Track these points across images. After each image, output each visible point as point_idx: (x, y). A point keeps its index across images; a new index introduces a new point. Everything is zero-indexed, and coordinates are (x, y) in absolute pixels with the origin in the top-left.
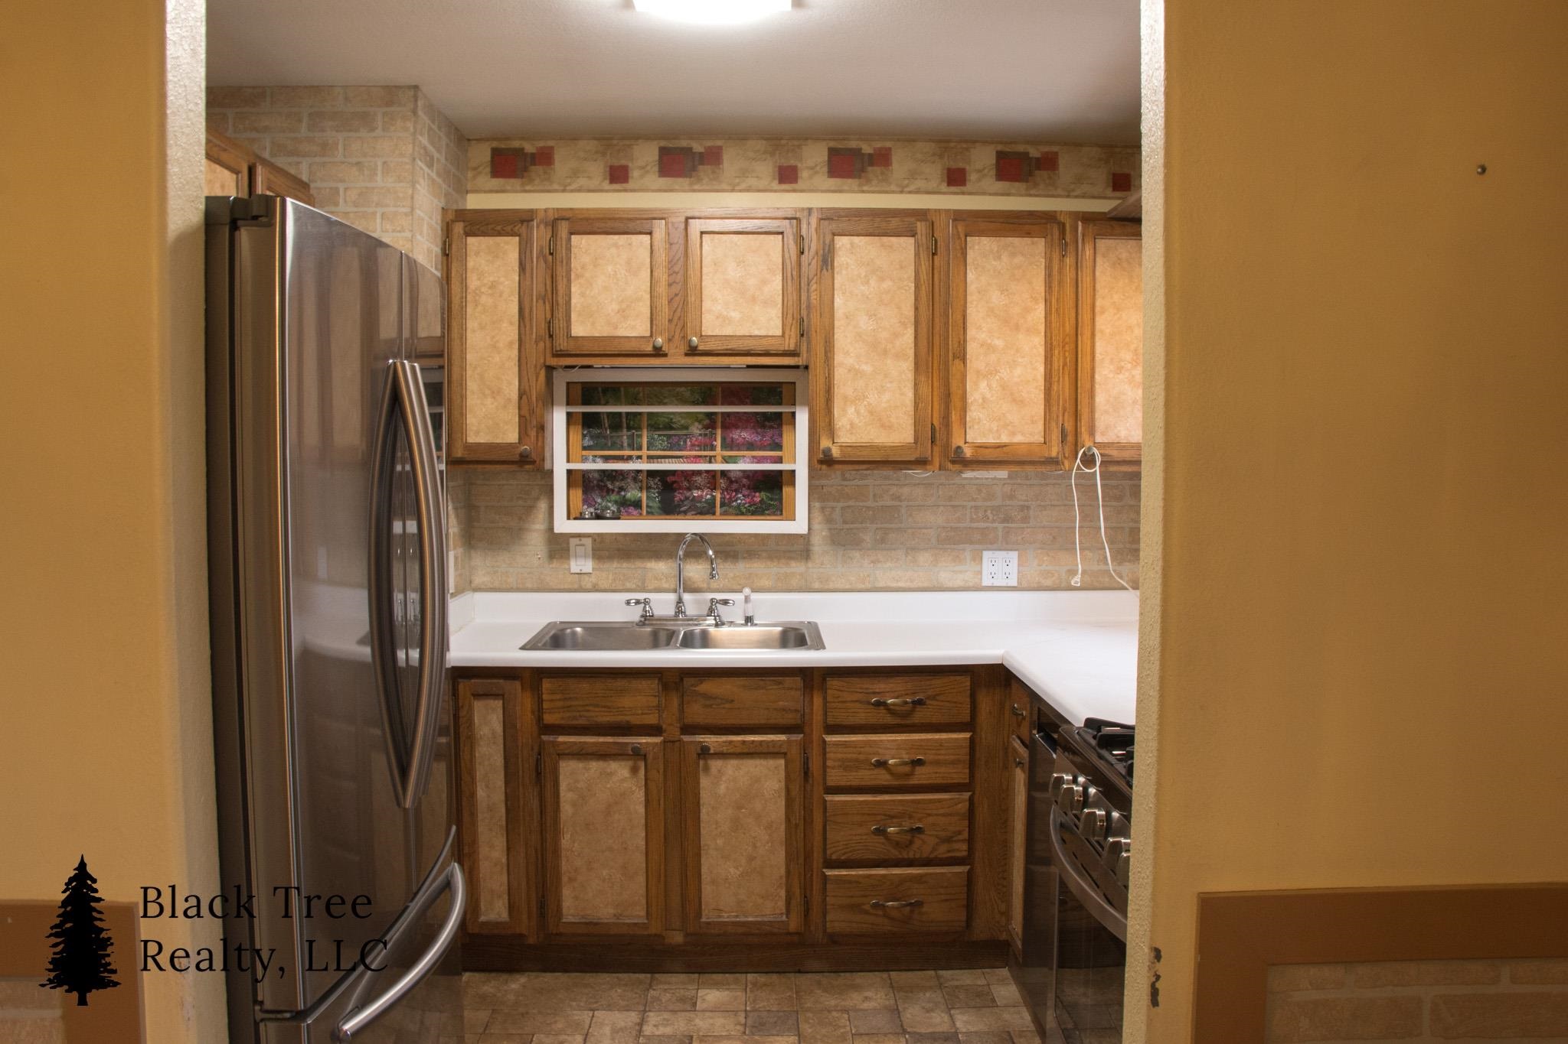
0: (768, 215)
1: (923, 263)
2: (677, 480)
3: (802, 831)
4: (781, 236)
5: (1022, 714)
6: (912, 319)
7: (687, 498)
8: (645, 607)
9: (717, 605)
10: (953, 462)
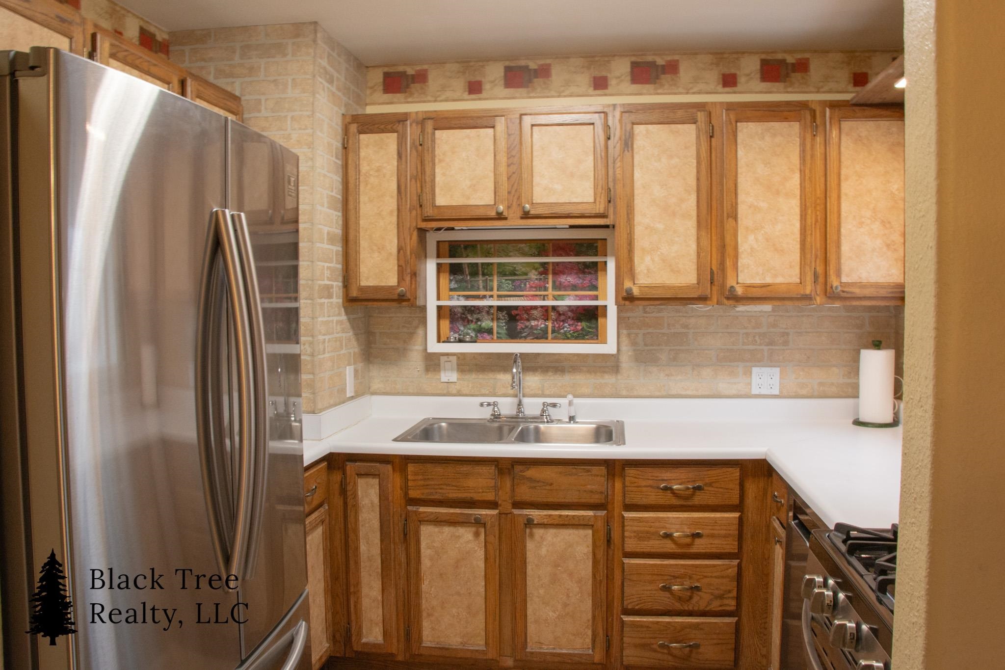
0: (582, 111)
1: (702, 143)
2: (519, 313)
3: (605, 585)
4: (592, 126)
5: (781, 502)
6: (695, 188)
7: (527, 327)
8: (494, 408)
9: (548, 407)
10: (728, 298)
